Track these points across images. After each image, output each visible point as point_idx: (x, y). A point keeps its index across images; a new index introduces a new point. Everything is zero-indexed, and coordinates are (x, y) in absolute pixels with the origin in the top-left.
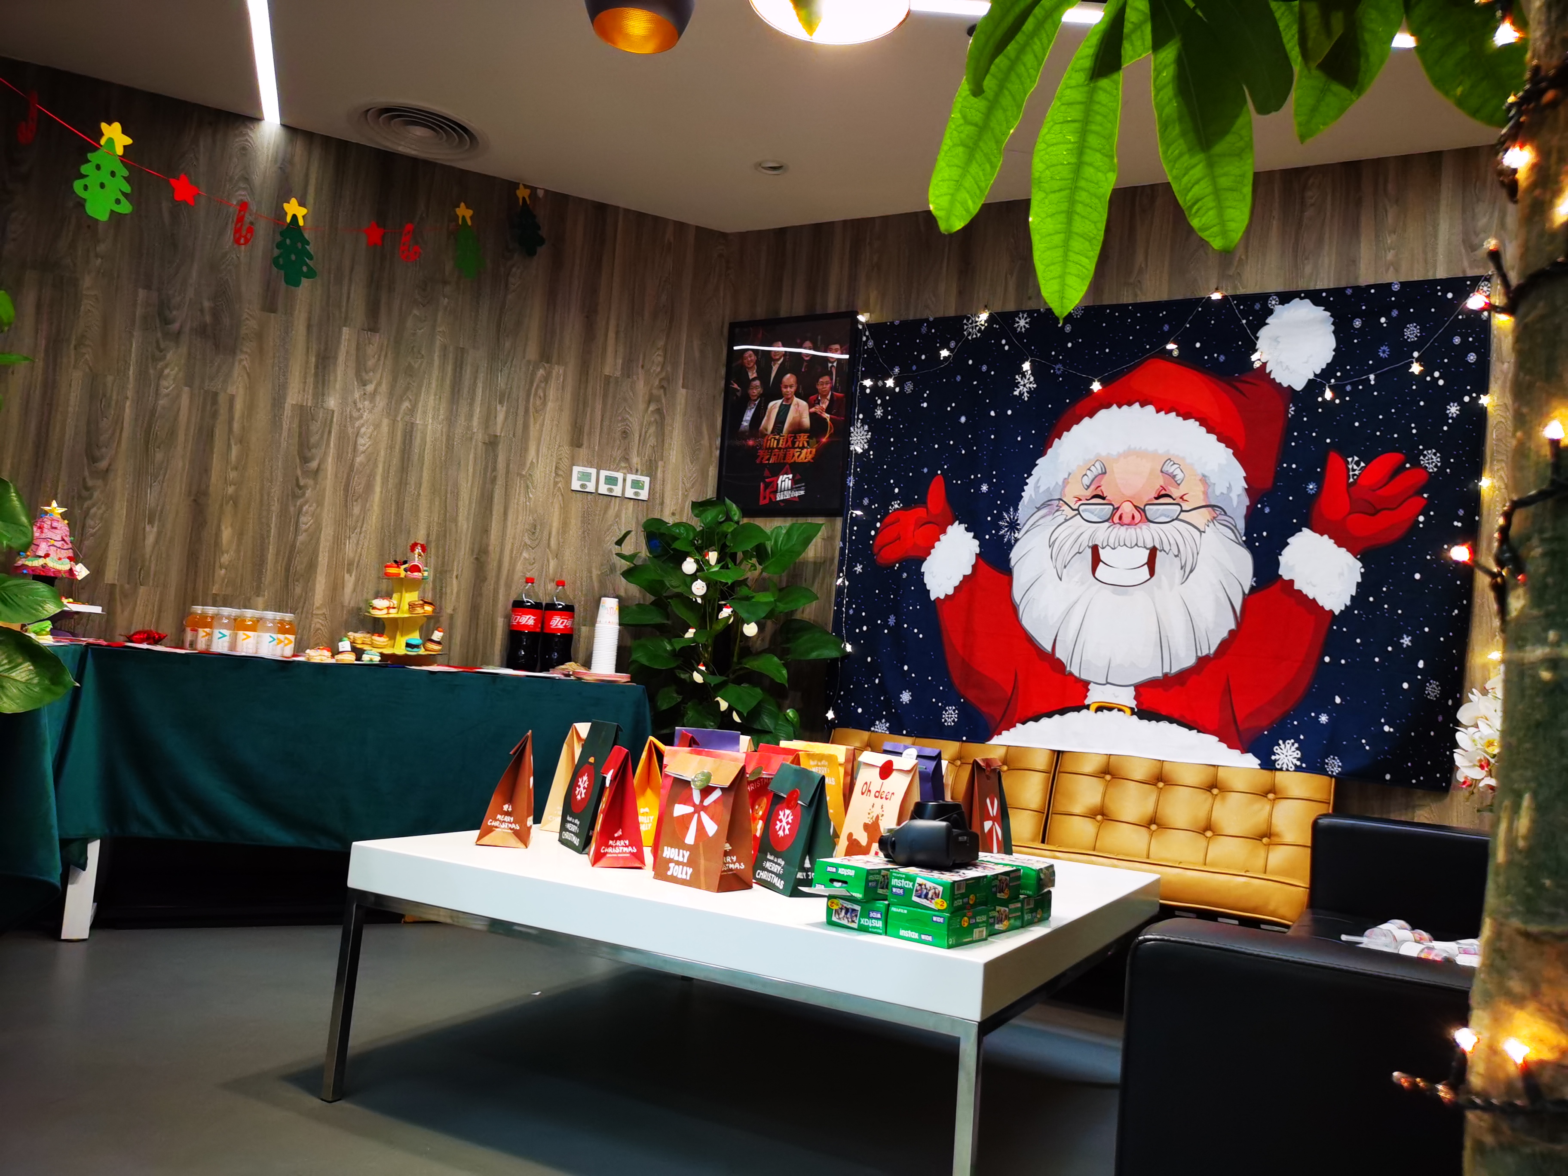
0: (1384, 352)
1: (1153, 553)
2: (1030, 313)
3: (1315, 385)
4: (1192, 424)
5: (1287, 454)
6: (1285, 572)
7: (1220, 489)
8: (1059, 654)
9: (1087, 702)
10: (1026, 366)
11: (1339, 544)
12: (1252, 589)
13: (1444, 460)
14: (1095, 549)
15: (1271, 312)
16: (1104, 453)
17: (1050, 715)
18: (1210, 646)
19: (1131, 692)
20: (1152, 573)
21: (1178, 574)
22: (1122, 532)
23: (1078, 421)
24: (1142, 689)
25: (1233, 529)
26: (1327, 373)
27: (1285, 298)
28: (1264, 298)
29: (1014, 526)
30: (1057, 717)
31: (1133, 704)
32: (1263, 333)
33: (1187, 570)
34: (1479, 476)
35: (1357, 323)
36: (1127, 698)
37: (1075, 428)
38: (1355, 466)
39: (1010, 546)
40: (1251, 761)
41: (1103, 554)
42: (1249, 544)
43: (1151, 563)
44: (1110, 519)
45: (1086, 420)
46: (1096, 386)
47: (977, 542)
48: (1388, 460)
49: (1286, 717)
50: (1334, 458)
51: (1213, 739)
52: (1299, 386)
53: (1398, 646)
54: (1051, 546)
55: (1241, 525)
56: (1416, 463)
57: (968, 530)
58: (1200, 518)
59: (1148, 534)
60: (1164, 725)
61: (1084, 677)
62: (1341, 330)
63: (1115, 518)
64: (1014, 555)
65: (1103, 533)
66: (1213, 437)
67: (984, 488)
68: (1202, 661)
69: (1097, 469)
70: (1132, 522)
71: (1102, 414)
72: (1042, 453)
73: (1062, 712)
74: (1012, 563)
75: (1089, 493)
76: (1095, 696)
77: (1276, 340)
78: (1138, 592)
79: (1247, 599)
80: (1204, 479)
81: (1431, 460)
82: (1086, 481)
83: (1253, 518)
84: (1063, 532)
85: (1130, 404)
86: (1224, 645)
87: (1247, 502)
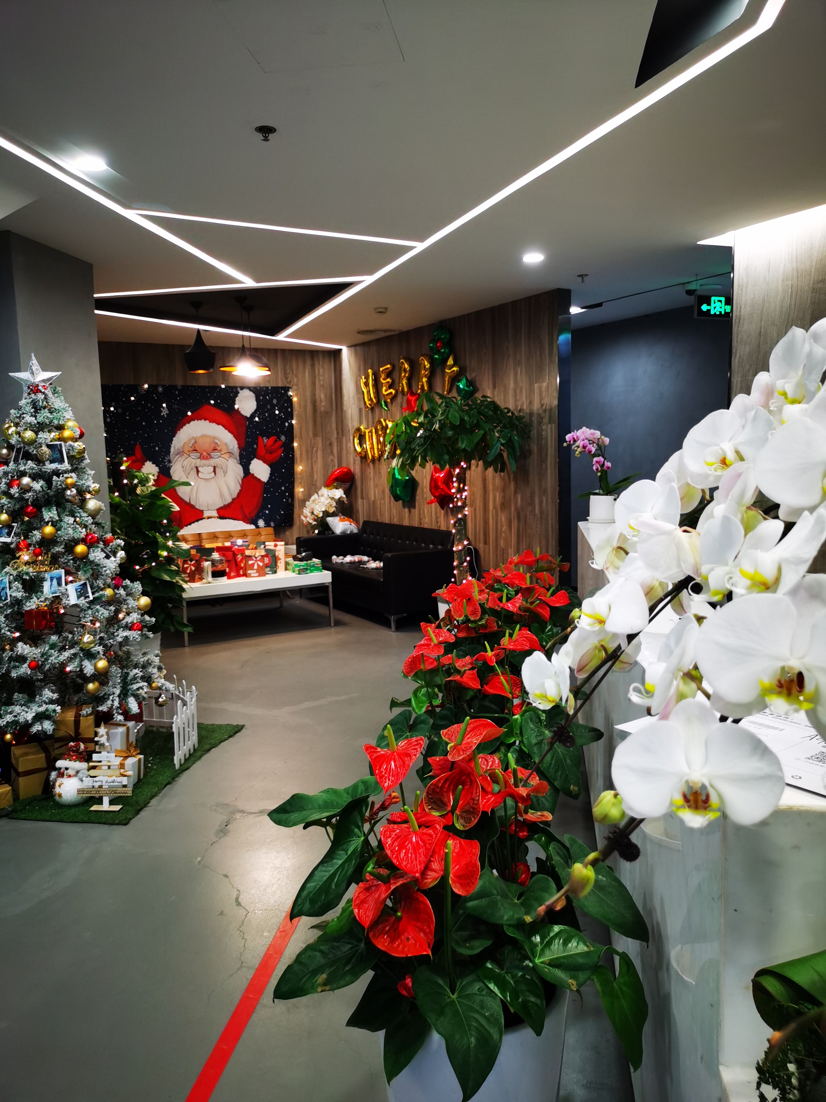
0: (269, 407)
1: (215, 468)
2: (163, 386)
3: (253, 416)
4: (220, 427)
5: (248, 436)
6: (251, 471)
7: (231, 447)
8: (192, 503)
9: (204, 516)
10: (164, 405)
11: (264, 462)
12: (244, 477)
13: (286, 438)
14: (197, 468)
15: (238, 393)
16: (195, 436)
17: (194, 522)
18: (235, 495)
19: (216, 512)
20: (215, 474)
21: (223, 474)
22: (204, 462)
23: (185, 425)
24: (219, 510)
25: (236, 459)
26: (255, 412)
27: (242, 388)
28: (236, 388)
29: (170, 461)
30: (196, 523)
31: (217, 515)
32: (237, 399)
33: (225, 473)
34: (293, 442)
35: (261, 398)
36: (215, 514)
37: (184, 427)
38: (265, 440)
39: (169, 468)
40: (252, 527)
41: (200, 469)
42: (241, 464)
43: (214, 471)
44: (200, 458)
45: (187, 425)
46: (189, 413)
47: (157, 468)
48: (273, 438)
49: (258, 514)
50: (260, 437)
51: (241, 522)
52: (248, 416)
53: (281, 490)
54: (183, 467)
55: (238, 458)
56: (280, 439)
57: (153, 463)
58: (226, 456)
59: (212, 462)
60: (228, 520)
61: (201, 509)
62: (257, 400)
63: (202, 457)
64: (172, 471)
65: (199, 462)
66: (227, 431)
67: (157, 448)
68: (234, 500)
69: (193, 441)
70: (207, 459)
71: (192, 423)
72: (174, 436)
73: (197, 521)
74: (171, 474)
75: (192, 449)
76: (206, 514)
77: (240, 401)
78: (212, 481)
79: (243, 480)
80: (226, 444)
81: (283, 438)
82: (190, 445)
83: (241, 455)
84: (186, 463)
85: (201, 420)
86: (239, 494)
87: (239, 451)
